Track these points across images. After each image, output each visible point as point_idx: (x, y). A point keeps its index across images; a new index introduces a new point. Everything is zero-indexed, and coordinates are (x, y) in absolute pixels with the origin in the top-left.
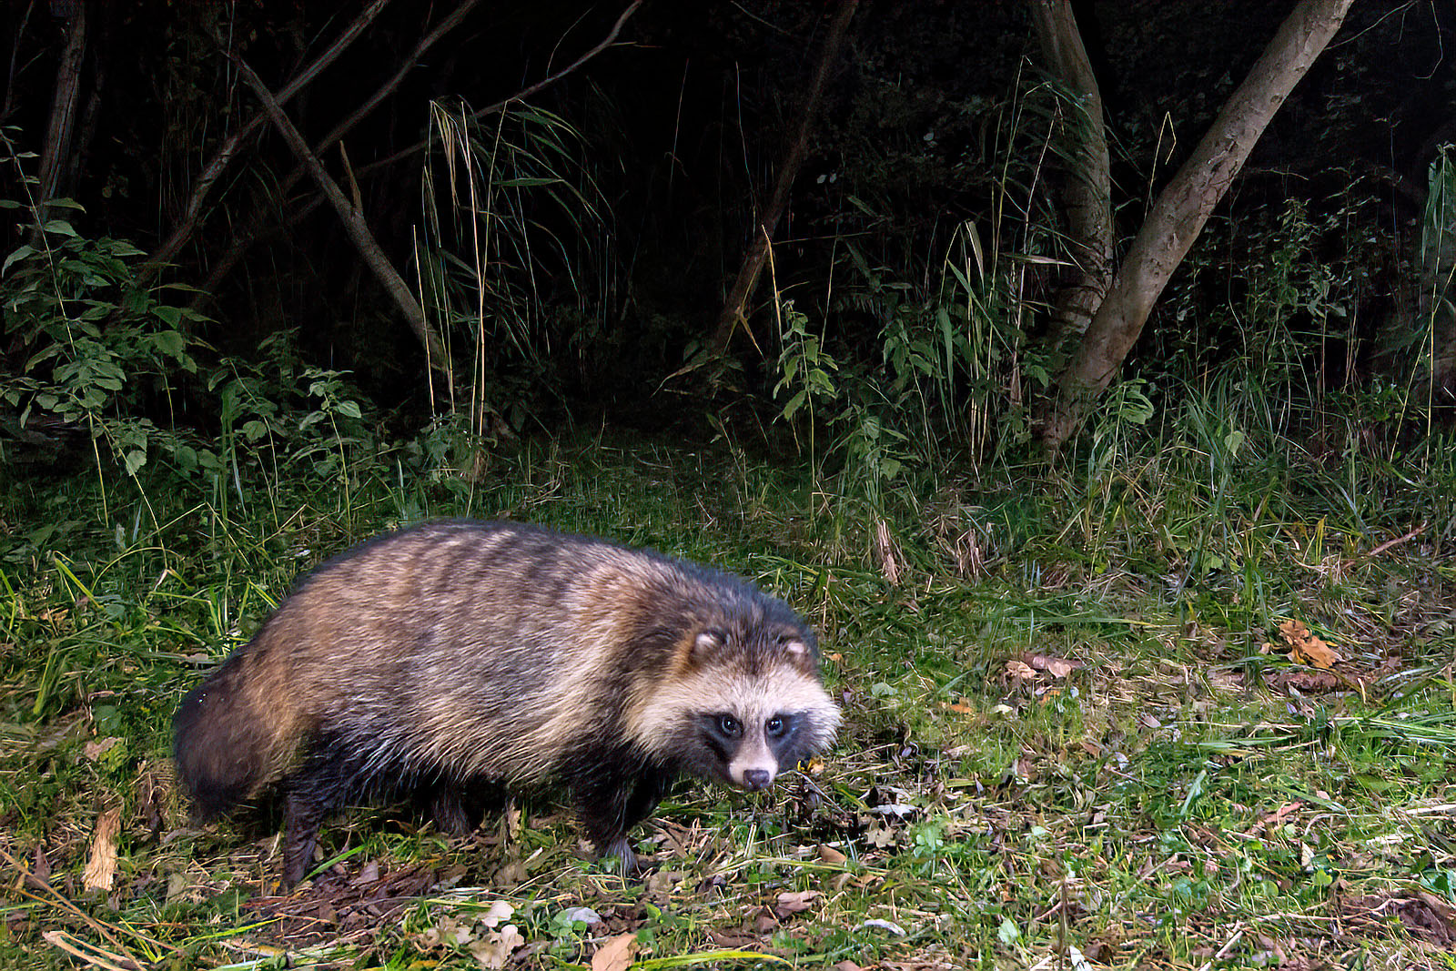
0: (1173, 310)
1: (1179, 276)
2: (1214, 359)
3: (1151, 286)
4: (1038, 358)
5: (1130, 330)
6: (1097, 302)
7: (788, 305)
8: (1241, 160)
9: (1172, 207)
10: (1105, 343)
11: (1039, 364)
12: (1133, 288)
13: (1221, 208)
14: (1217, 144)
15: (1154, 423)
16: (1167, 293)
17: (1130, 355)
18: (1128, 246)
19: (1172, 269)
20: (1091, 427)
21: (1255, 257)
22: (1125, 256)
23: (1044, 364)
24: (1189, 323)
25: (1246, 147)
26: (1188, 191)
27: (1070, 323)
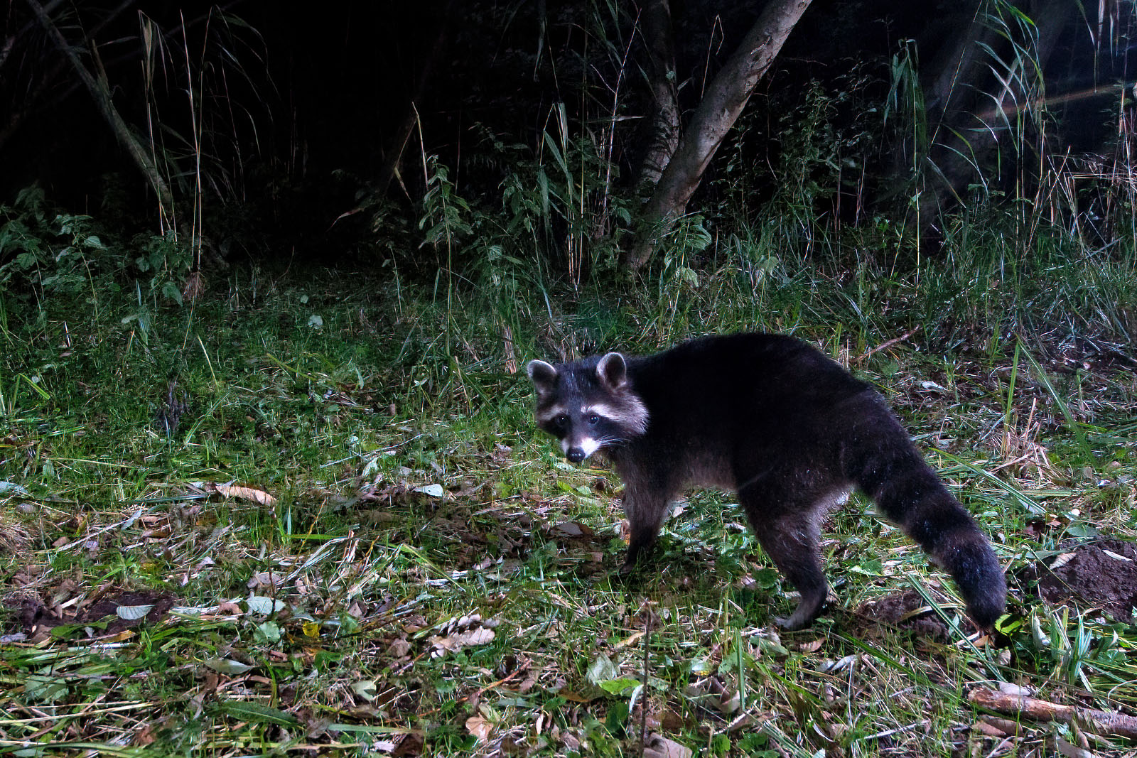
0: (724, 164)
1: (727, 141)
2: (755, 204)
3: (707, 145)
4: (622, 202)
5: (692, 181)
6: (666, 160)
7: (432, 159)
8: (776, 53)
9: (723, 87)
10: (673, 190)
11: (623, 206)
12: (696, 148)
13: (761, 85)
14: (758, 40)
15: (710, 248)
16: (720, 152)
17: (692, 198)
18: (690, 115)
19: (723, 133)
20: (662, 254)
21: (785, 126)
22: (690, 126)
23: (628, 206)
24: (736, 173)
25: (779, 41)
26: (736, 75)
27: (645, 175)
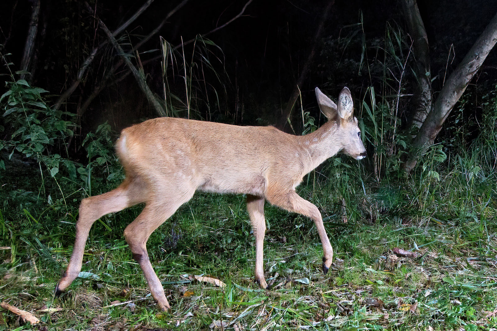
0: (454, 119)
1: (456, 107)
2: (469, 140)
3: (446, 110)
4: (402, 137)
5: (438, 128)
6: (425, 117)
7: (307, 114)
8: (481, 64)
9: (454, 81)
10: (428, 132)
11: (402, 139)
12: (440, 110)
13: (473, 80)
14: (472, 57)
15: (446, 162)
16: (452, 113)
17: (437, 136)
18: (438, 94)
19: (454, 104)
20: (422, 164)
21: (485, 100)
22: (437, 99)
23: (405, 140)
24: (460, 124)
25: (483, 58)
26: (461, 74)
27: (414, 124)
